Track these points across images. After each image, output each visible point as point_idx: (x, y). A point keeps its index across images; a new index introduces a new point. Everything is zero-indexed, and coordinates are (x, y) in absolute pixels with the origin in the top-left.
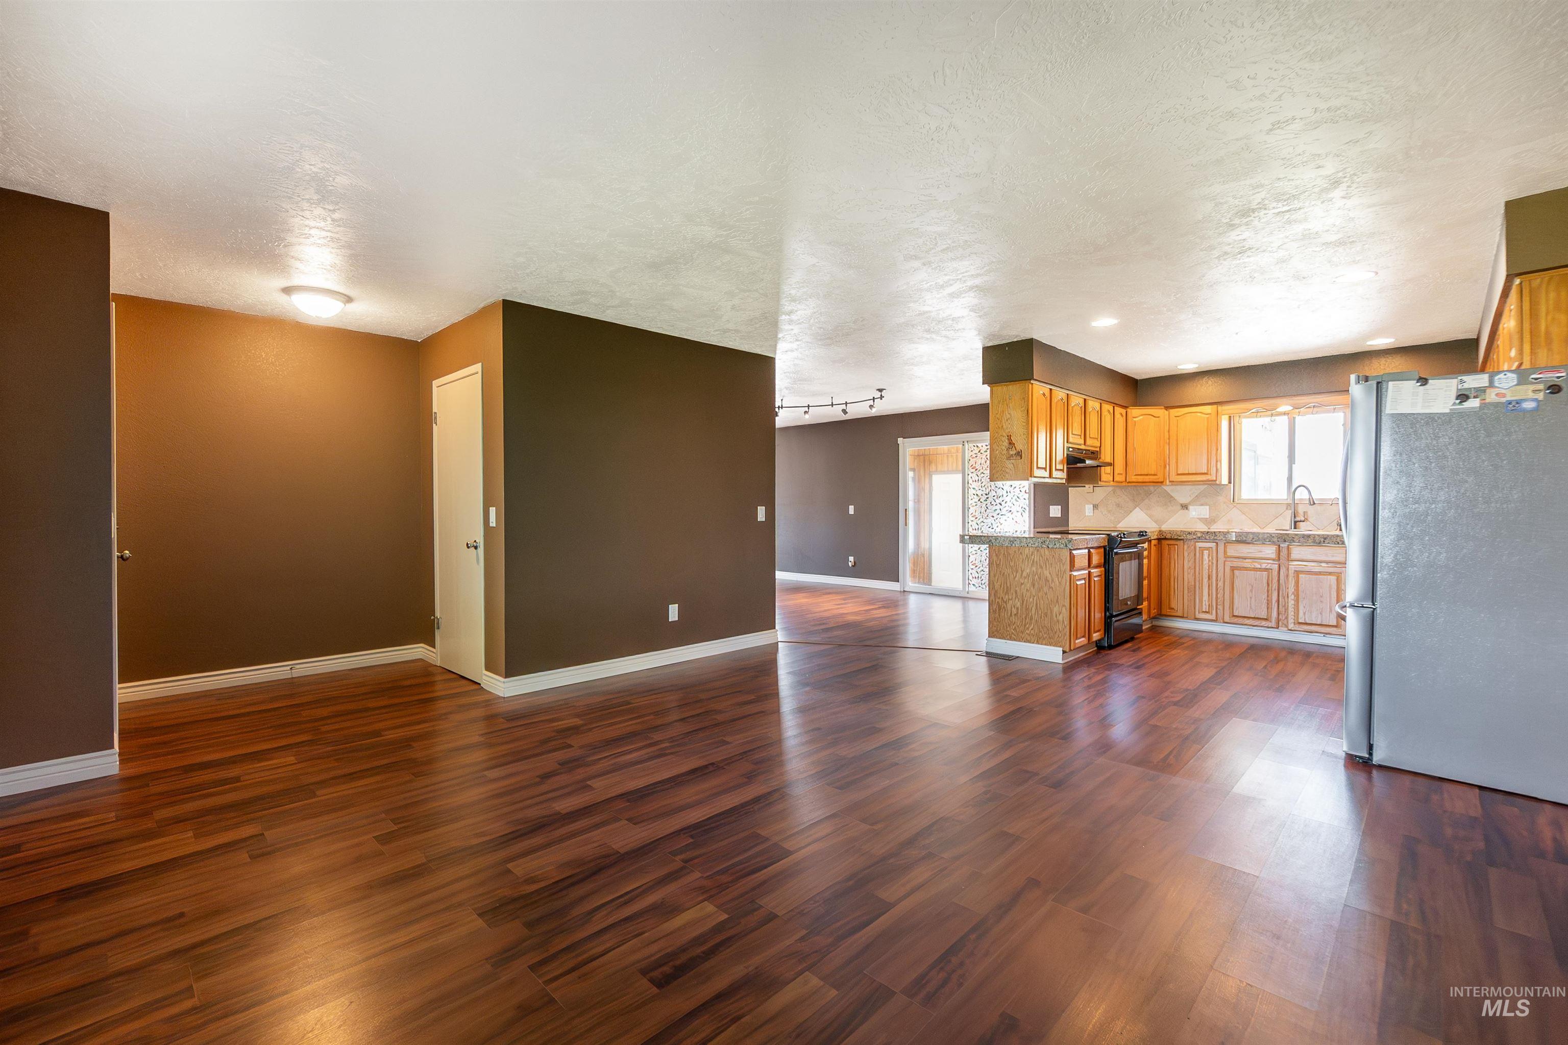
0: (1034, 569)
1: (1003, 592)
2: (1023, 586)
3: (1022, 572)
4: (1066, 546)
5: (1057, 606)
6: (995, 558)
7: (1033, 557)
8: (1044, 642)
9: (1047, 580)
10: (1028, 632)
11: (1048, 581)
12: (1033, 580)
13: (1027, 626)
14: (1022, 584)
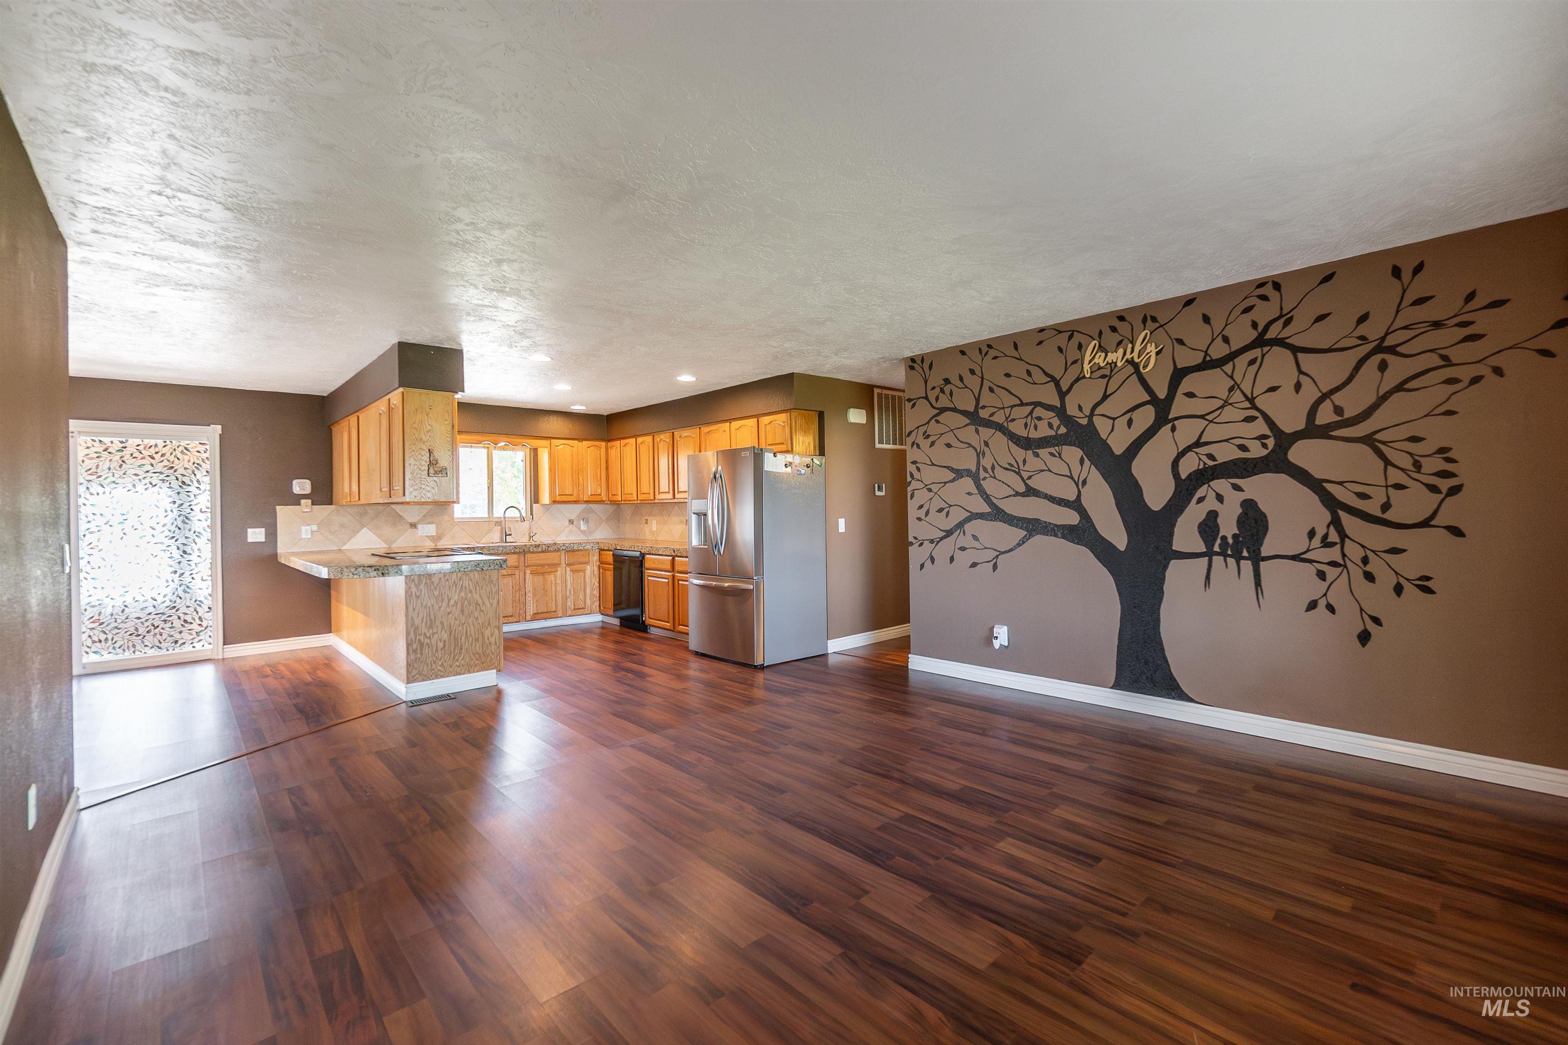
0: (463, 594)
1: (426, 626)
2: (450, 615)
3: (449, 600)
4: (501, 567)
5: (489, 628)
6: (414, 590)
7: (461, 582)
8: (476, 669)
9: (477, 604)
10: (458, 664)
11: (479, 605)
12: (462, 607)
13: (457, 657)
14: (449, 613)
